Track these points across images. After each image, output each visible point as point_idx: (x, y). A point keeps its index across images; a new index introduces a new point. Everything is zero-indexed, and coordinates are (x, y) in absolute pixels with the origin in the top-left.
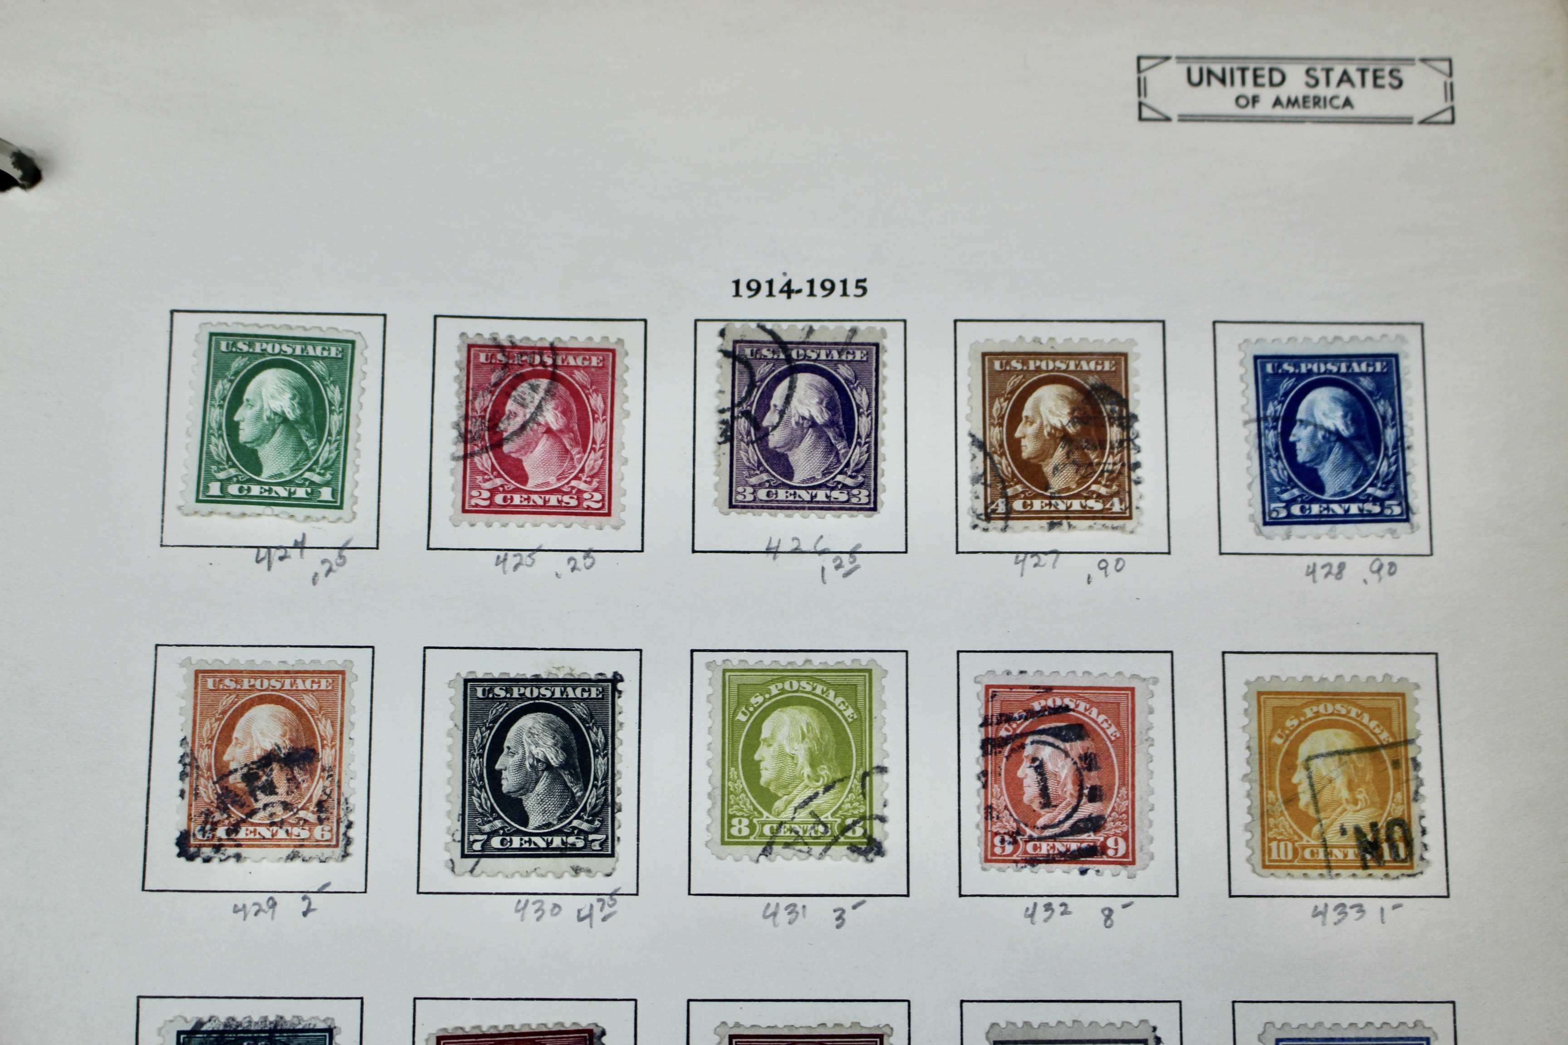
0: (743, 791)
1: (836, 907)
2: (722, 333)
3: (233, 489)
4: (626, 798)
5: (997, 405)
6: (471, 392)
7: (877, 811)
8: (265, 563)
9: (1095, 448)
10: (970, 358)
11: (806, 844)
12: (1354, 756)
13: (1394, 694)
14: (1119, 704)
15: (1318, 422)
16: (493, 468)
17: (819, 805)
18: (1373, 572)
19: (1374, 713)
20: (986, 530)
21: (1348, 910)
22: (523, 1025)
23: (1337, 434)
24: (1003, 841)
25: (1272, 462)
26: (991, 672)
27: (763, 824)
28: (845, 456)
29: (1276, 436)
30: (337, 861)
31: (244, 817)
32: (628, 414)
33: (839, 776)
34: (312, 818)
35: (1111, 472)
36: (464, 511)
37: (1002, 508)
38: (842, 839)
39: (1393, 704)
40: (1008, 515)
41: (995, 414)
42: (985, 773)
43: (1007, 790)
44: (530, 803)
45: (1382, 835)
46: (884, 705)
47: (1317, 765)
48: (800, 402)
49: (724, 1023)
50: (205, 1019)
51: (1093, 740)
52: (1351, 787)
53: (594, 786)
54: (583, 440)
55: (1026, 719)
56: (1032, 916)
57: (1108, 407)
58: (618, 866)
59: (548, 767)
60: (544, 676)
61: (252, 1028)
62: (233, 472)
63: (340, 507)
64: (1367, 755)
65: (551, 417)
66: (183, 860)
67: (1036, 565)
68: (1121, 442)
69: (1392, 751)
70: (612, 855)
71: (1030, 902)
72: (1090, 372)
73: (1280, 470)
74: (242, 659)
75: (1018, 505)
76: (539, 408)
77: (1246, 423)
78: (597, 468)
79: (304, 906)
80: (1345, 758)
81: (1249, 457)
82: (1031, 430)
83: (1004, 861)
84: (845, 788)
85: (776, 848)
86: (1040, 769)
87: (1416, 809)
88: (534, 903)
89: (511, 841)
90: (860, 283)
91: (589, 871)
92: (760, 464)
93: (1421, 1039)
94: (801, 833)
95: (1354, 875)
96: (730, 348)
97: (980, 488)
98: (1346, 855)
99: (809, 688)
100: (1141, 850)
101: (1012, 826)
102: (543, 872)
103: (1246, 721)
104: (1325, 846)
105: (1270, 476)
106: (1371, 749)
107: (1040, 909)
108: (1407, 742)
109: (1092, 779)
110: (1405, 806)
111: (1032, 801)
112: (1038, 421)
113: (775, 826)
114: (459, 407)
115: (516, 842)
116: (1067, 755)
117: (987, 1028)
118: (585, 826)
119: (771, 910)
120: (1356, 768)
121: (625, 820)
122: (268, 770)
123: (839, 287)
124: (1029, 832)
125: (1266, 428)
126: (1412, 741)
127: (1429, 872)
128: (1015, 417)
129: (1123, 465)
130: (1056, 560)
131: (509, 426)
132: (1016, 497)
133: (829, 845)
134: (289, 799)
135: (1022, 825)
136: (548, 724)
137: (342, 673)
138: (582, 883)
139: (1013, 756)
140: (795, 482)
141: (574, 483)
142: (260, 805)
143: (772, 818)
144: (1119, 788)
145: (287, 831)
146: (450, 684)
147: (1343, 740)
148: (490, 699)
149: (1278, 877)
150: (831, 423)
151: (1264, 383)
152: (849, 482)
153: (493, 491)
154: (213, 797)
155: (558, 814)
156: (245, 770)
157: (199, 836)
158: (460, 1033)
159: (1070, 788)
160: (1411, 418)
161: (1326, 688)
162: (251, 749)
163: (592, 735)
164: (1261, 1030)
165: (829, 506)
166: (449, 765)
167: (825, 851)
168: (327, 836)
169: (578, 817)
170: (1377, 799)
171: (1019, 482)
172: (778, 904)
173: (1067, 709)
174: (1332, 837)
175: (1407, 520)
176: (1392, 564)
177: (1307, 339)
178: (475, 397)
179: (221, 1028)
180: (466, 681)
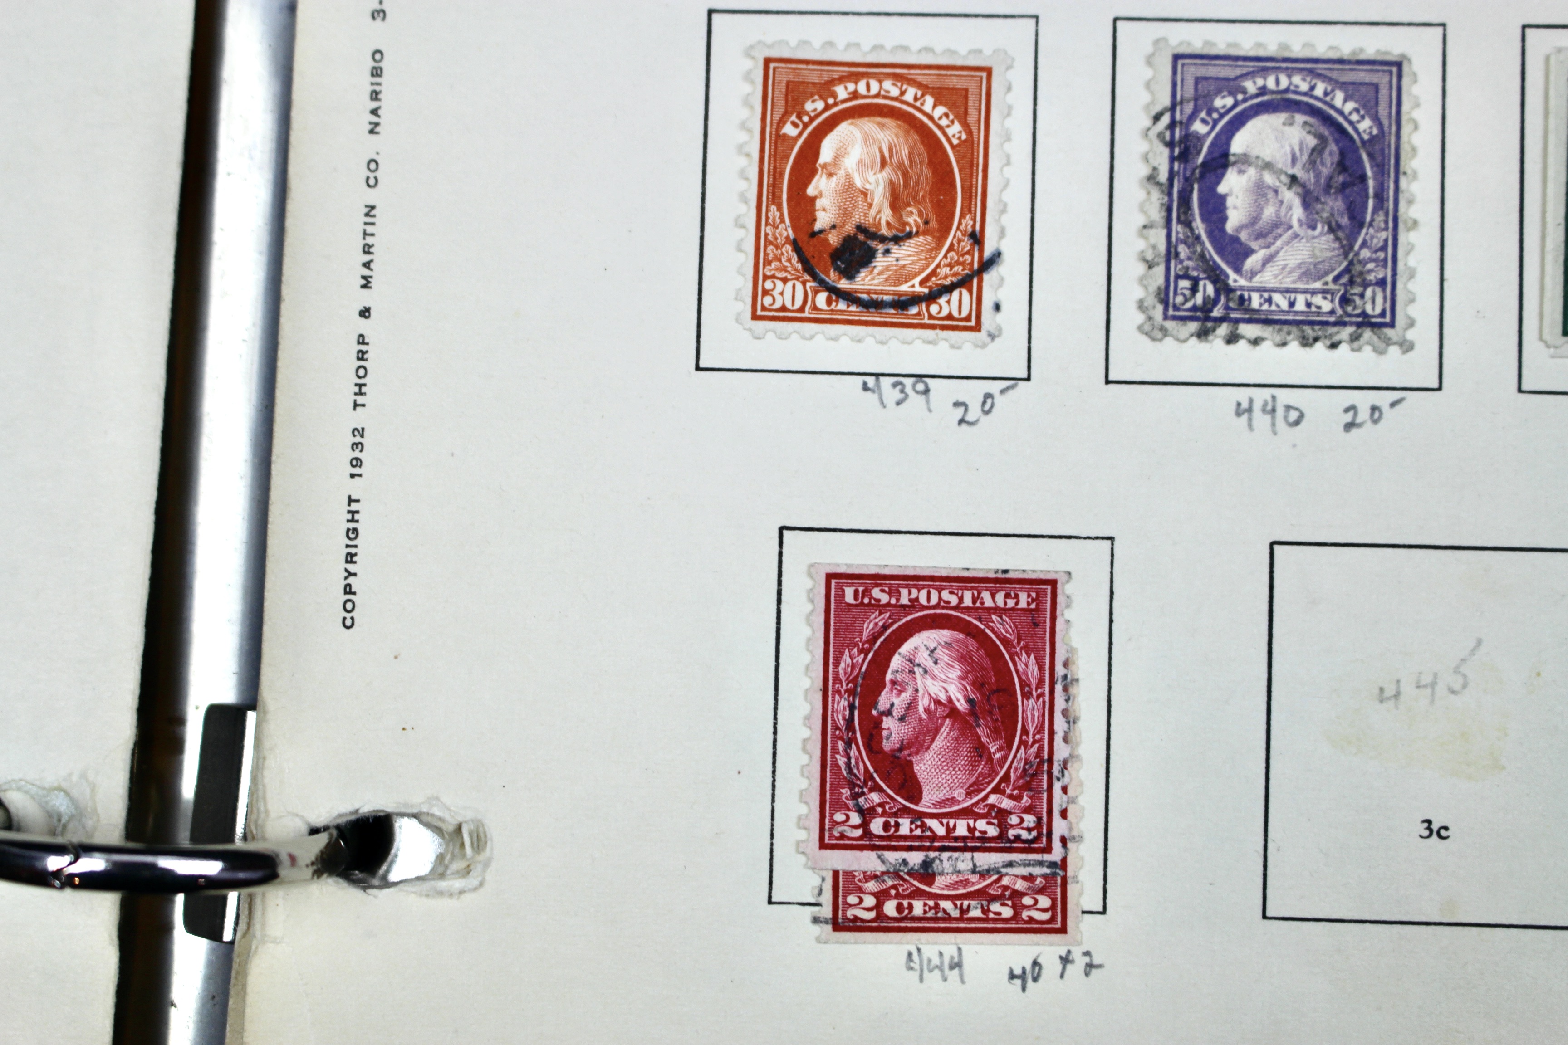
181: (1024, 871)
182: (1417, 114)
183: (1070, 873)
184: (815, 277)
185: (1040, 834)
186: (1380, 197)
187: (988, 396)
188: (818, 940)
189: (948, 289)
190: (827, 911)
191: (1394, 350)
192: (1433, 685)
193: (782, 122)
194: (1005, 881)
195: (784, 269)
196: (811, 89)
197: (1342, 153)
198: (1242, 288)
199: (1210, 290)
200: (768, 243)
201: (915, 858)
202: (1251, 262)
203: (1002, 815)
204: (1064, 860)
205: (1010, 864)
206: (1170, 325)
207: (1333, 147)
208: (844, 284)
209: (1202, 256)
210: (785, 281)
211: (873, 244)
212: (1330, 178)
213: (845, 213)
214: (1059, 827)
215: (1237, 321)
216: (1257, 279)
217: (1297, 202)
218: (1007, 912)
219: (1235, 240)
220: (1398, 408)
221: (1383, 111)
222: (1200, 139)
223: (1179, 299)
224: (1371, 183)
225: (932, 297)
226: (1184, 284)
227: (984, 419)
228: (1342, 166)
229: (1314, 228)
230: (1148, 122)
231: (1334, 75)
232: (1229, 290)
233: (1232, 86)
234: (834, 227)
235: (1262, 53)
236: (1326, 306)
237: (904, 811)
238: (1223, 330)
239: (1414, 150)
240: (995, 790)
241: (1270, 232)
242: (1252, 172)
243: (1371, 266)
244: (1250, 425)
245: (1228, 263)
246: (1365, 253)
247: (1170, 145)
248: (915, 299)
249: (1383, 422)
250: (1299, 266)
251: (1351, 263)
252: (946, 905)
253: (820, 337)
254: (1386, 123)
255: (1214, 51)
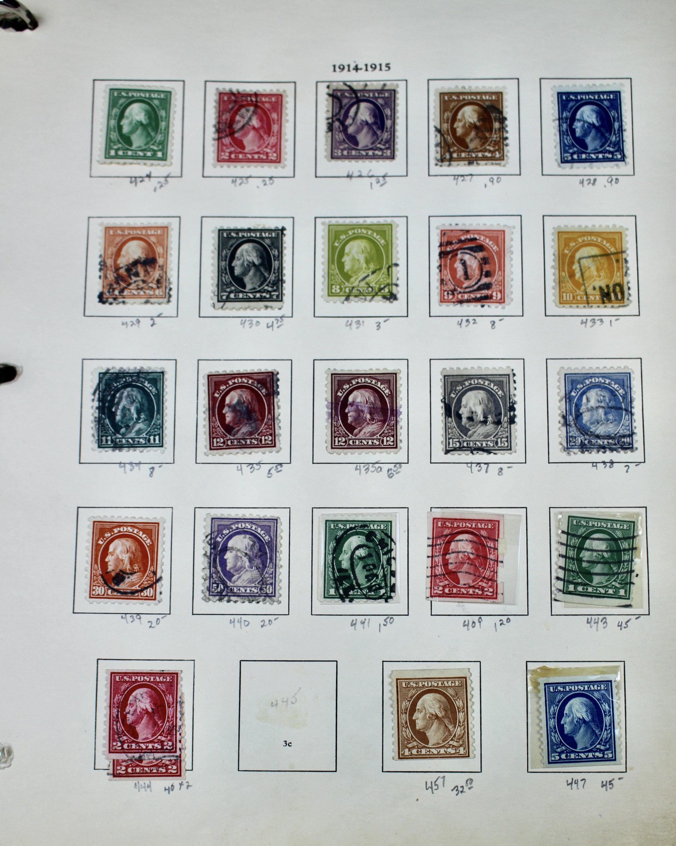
0: (337, 274)
1: (377, 321)
2: (328, 87)
3: (120, 153)
4: (287, 277)
5: (446, 114)
6: (221, 113)
7: (394, 282)
8: (134, 184)
9: (488, 131)
10: (435, 95)
11: (364, 296)
12: (599, 258)
13: (617, 233)
14: (498, 237)
15: (585, 119)
16: (231, 144)
17: (369, 280)
18: (608, 182)
19: (608, 240)
20: (441, 166)
21: (596, 321)
22: (244, 370)
23: (593, 125)
24: (448, 294)
25: (565, 137)
26: (444, 225)
27: (345, 288)
28: (381, 136)
29: (567, 126)
30: (165, 304)
31: (125, 286)
32: (287, 121)
33: (378, 267)
34: (154, 286)
35: (495, 141)
36: (218, 161)
37: (448, 156)
38: (379, 294)
39: (616, 237)
40: (451, 159)
41: (445, 118)
42: (440, 266)
43: (450, 273)
44: (247, 279)
45: (611, 289)
46: (397, 239)
47: (584, 261)
48: (362, 114)
49: (329, 369)
50: (110, 368)
51: (487, 252)
52: (598, 270)
53: (274, 273)
54: (269, 132)
55: (458, 243)
56: (460, 324)
57: (494, 115)
58: (284, 306)
59: (254, 265)
60: (252, 228)
61: (131, 371)
62: (120, 146)
63: (165, 160)
64: (605, 257)
65: (255, 122)
66: (101, 304)
67: (463, 180)
68: (499, 129)
69: (616, 256)
70: (281, 301)
71: (460, 319)
72: (486, 100)
73: (568, 140)
74: (125, 222)
75: (455, 155)
76: (250, 119)
77: (554, 120)
78: (274, 143)
79: (152, 322)
80: (595, 259)
81: (555, 135)
82: (460, 124)
83: (448, 302)
84: (380, 272)
85: (351, 298)
86: (464, 264)
87: (626, 280)
88: (249, 321)
89: (239, 295)
90: (388, 66)
91: (271, 307)
92: (344, 140)
93: (627, 373)
94: (362, 291)
95: (599, 307)
96: (331, 92)
97: (439, 149)
98: (595, 298)
99: (365, 232)
100: (508, 296)
101: (452, 287)
102: (252, 308)
103: (553, 244)
104: (586, 294)
105: (564, 143)
106: (607, 255)
107: (464, 322)
108: (622, 252)
109: (486, 268)
110: (621, 278)
111: (460, 277)
112: (464, 121)
113: (351, 289)
114: (216, 118)
115: (241, 295)
116: (476, 258)
117: (441, 370)
118: (270, 289)
119: (349, 323)
120: (600, 263)
121: (287, 287)
122: (136, 267)
123: (378, 67)
124: (459, 290)
125: (563, 123)
126: (625, 252)
127: (631, 305)
128: (454, 119)
129: (500, 138)
130: (471, 178)
131: (237, 126)
132: (454, 152)
133: (373, 296)
134: (145, 279)
135: (456, 287)
136: (254, 248)
137: (167, 227)
138: (269, 312)
139: (453, 259)
140: (360, 147)
141: (265, 150)
142: (132, 281)
143: (349, 285)
144: (498, 272)
145: (144, 292)
146: (213, 232)
147: (595, 251)
148: (230, 238)
149: (566, 308)
150: (375, 123)
151: (562, 104)
152: (382, 147)
153: (231, 153)
154: (113, 278)
155: (258, 284)
156: (126, 267)
157: (107, 294)
158: (217, 373)
159: (477, 272)
160: (626, 118)
161: (588, 230)
162: (129, 259)
163: (273, 252)
164: (558, 370)
165: (374, 157)
166: (213, 265)
167: (372, 298)
168: (161, 293)
169: (267, 285)
170: (609, 275)
171: (456, 146)
172: (352, 321)
173: (475, 239)
174: (590, 291)
175: (624, 160)
176: (617, 179)
177: (581, 86)
178: (223, 114)
179: (117, 371)
180: (219, 230)
181: (169, 758)
182: (282, 534)
183: (182, 759)
184: (108, 585)
185: (173, 748)
186: (271, 559)
187: (158, 619)
188: (109, 780)
189: (147, 588)
190: (111, 771)
191: (275, 603)
192: (287, 701)
193: (98, 540)
194: (163, 762)
195: (99, 583)
196: (107, 530)
197: (260, 546)
198: (231, 586)
199: (222, 587)
200: (94, 575)
201: (137, 755)
202: (234, 578)
203: (162, 742)
204: (180, 755)
205: (165, 757)
206: (211, 597)
207: (257, 544)
208: (116, 587)
209: (220, 577)
210: (99, 586)
211: (124, 575)
212: (257, 553)
213: (117, 566)
214: (179, 745)
215: (230, 596)
216: (236, 583)
217: (247, 561)
218: (164, 771)
219: (229, 572)
220: (276, 620)
221: (272, 534)
222: (219, 543)
223: (213, 590)
224: (268, 555)
225: (142, 591)
226: (215, 585)
227: (157, 626)
228: (260, 550)
229: (252, 568)
230: (204, 538)
231: (258, 523)
232: (228, 587)
233: (228, 527)
234: (113, 570)
235: (237, 517)
236: (256, 591)
237: (133, 742)
238: (226, 598)
239: (281, 545)
240: (160, 735)
241: (239, 569)
242: (234, 552)
243: (268, 579)
244: (234, 626)
245: (227, 579)
246: (267, 575)
247: (210, 545)
248: (137, 591)
249: (272, 625)
250: (248, 579)
251: (263, 578)
252: (146, 769)
253: (109, 603)
254: (273, 537)
255: (223, 517)
